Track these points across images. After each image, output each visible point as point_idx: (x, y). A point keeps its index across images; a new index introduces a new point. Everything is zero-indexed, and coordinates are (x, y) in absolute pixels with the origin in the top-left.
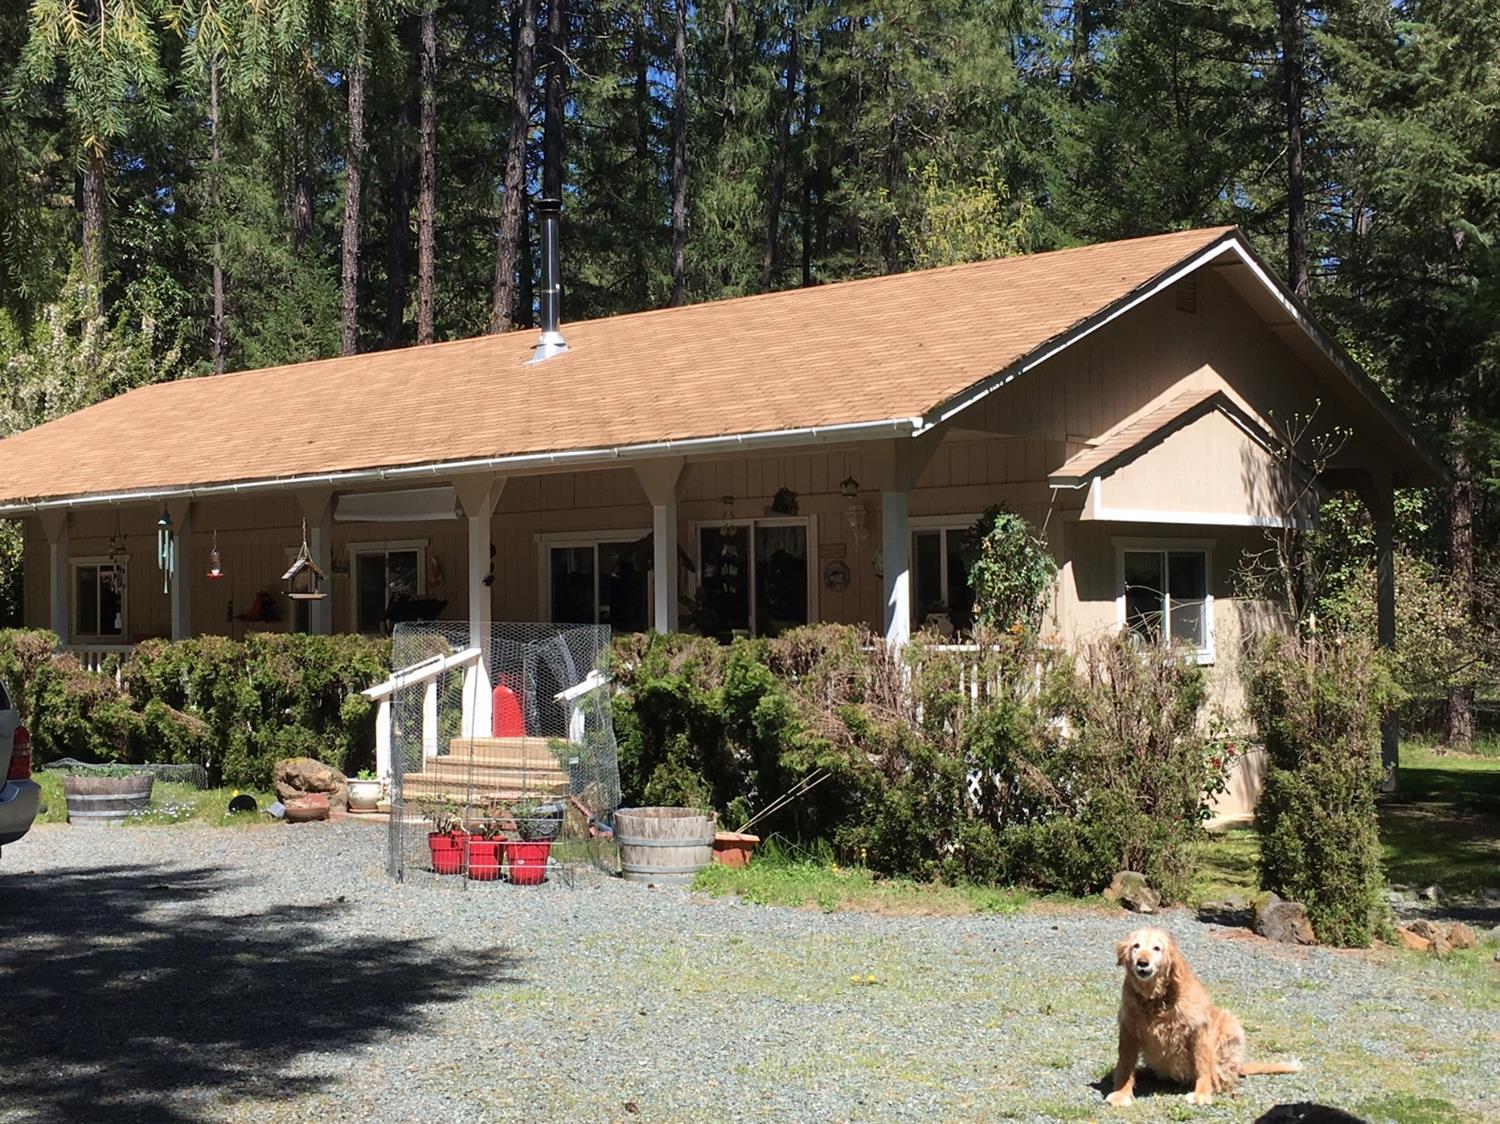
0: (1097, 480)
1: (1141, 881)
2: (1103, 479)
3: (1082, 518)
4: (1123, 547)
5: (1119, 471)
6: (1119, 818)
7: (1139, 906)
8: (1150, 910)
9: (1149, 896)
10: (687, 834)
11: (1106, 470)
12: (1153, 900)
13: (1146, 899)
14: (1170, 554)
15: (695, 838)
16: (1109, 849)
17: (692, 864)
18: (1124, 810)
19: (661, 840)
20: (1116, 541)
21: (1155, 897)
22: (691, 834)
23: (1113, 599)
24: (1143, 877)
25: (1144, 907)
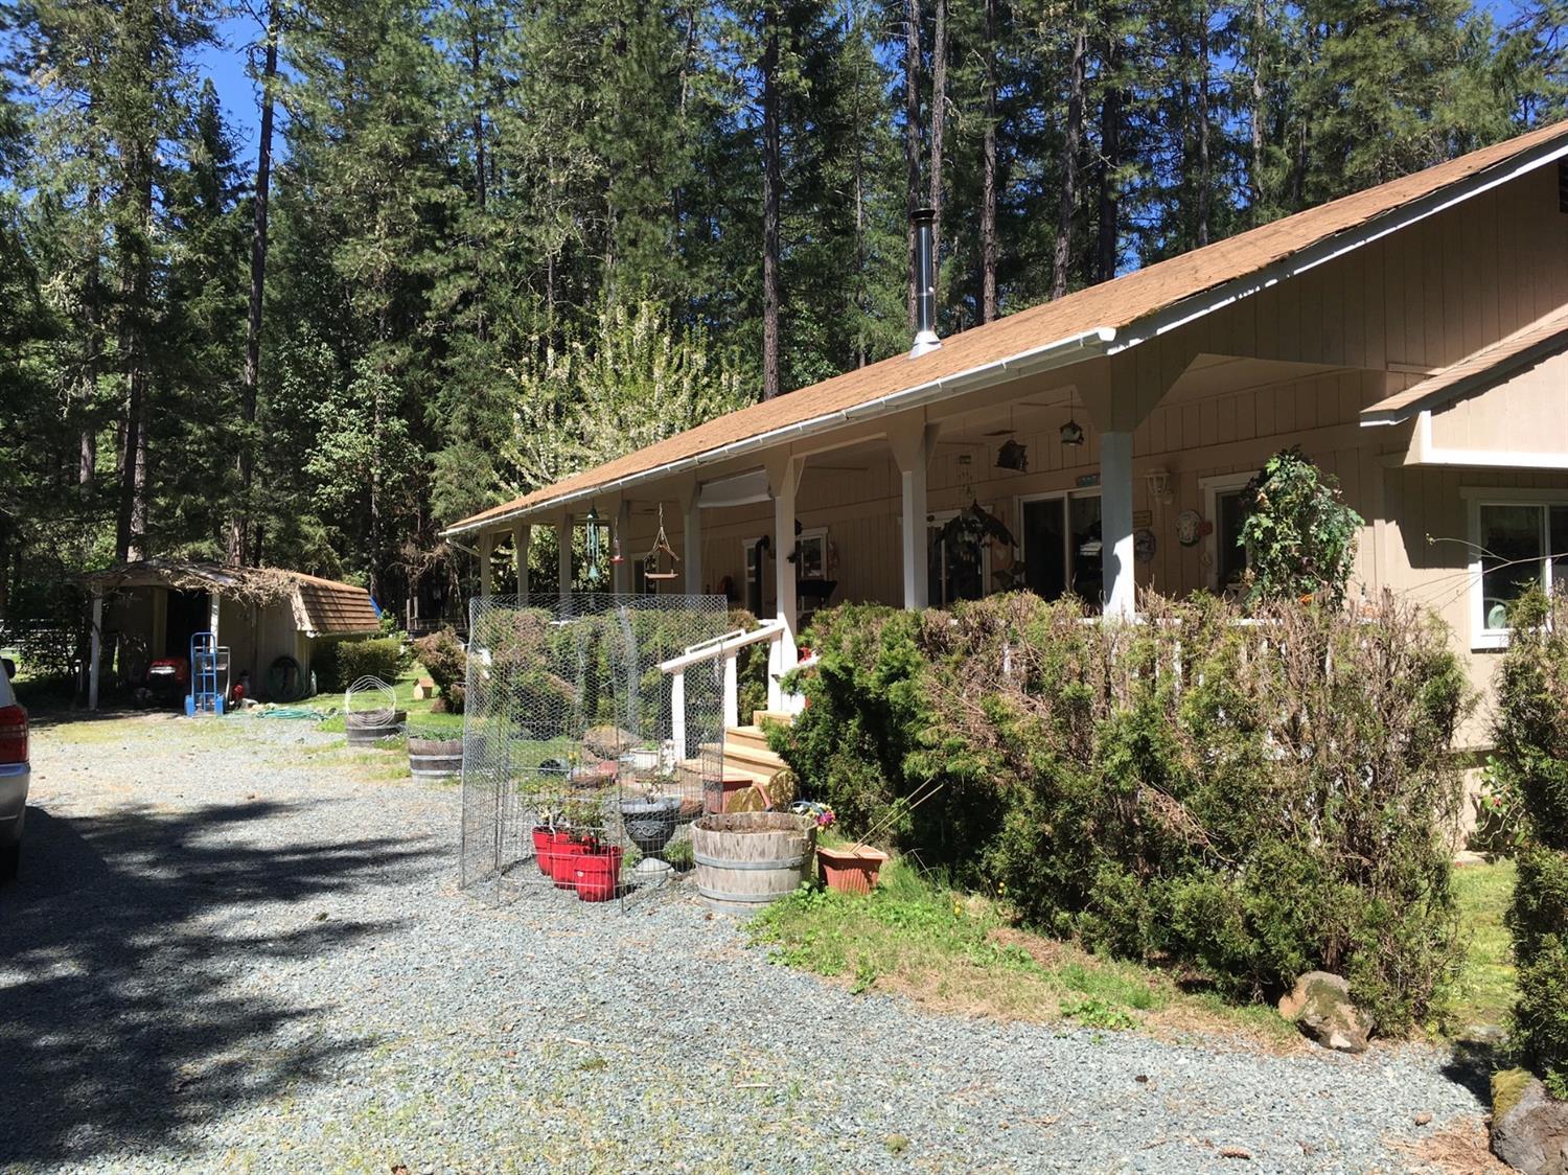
0: (1425, 417)
1: (1340, 993)
2: (1432, 414)
3: (1406, 462)
4: (1477, 500)
5: (1462, 405)
6: (1303, 890)
7: (1328, 1036)
8: (1348, 1045)
9: (1351, 1019)
10: (755, 854)
11: (1441, 402)
12: (1356, 1028)
13: (1343, 1024)
14: (1551, 508)
15: (766, 860)
16: (1286, 937)
17: (765, 892)
18: (1311, 877)
19: (723, 860)
20: (1464, 492)
21: (1361, 1022)
22: (762, 854)
23: (1464, 566)
24: (1344, 985)
25: (1338, 1039)
